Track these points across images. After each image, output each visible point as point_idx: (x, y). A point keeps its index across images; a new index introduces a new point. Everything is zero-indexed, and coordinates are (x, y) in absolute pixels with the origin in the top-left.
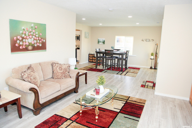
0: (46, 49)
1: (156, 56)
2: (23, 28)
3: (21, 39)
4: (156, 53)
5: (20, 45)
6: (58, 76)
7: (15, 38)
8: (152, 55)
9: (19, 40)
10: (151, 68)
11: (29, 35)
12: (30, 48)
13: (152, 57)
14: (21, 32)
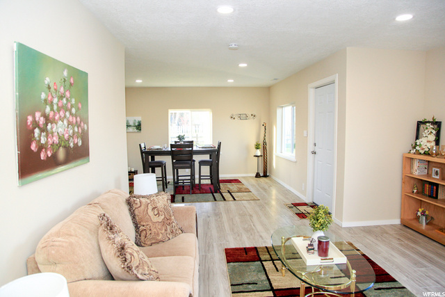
0: (89, 155)
1: (264, 148)
2: (47, 80)
3: (42, 121)
4: (265, 143)
5: (41, 147)
6: (158, 234)
7: (30, 119)
8: (258, 148)
9: (39, 128)
10: (258, 176)
11: (59, 110)
12: (61, 154)
13: (259, 153)
14: (43, 96)
